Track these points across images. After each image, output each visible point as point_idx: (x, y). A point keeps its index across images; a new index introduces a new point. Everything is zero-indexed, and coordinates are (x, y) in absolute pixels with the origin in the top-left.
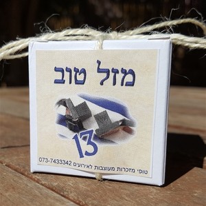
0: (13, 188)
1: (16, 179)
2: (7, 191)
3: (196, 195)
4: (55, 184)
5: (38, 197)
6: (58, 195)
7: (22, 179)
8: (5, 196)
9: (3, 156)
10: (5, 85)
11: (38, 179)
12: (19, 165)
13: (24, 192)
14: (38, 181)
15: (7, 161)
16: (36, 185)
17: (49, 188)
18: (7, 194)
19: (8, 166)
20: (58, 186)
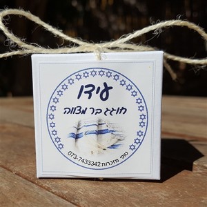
0: (25, 196)
1: (27, 187)
2: (18, 199)
3: (203, 201)
4: (66, 192)
5: (50, 205)
6: (69, 203)
7: (32, 188)
8: (17, 205)
9: (13, 165)
10: (11, 94)
11: (49, 188)
12: (29, 173)
13: (35, 200)
14: (48, 189)
15: (17, 169)
16: (47, 194)
17: (59, 196)
18: (19, 203)
19: (18, 174)
20: (69, 194)
